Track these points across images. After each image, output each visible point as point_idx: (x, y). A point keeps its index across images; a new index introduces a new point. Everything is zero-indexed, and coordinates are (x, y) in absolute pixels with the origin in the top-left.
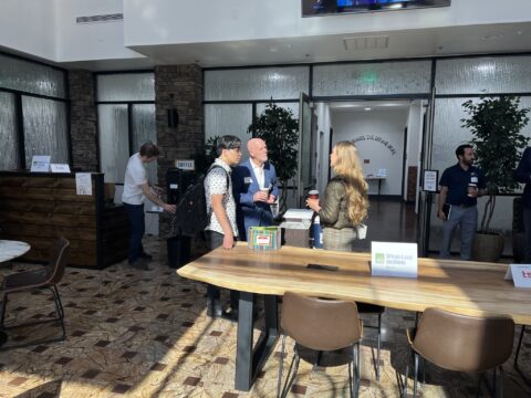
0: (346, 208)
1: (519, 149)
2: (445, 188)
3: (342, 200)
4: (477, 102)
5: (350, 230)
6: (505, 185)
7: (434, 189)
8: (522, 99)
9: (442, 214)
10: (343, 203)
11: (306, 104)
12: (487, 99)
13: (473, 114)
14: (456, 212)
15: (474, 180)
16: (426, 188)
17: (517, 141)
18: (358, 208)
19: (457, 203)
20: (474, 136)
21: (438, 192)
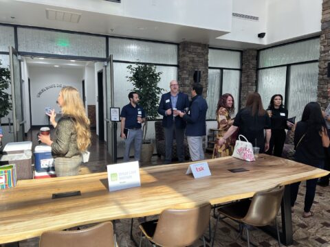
0: (75, 140)
1: (158, 95)
2: (124, 119)
3: (72, 134)
4: (135, 66)
5: (78, 157)
6: (152, 115)
7: (118, 120)
8: (157, 67)
9: (124, 135)
10: (73, 137)
11: (15, 56)
12: (140, 65)
13: (132, 74)
14: (131, 133)
15: (140, 113)
16: (113, 119)
17: (157, 90)
18: (84, 139)
19: (131, 127)
20: (134, 86)
21: (120, 121)
